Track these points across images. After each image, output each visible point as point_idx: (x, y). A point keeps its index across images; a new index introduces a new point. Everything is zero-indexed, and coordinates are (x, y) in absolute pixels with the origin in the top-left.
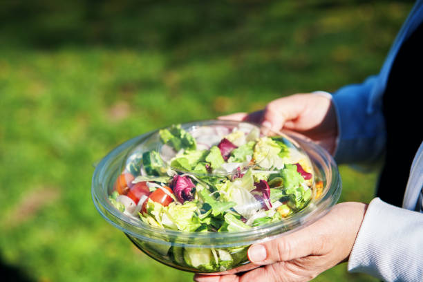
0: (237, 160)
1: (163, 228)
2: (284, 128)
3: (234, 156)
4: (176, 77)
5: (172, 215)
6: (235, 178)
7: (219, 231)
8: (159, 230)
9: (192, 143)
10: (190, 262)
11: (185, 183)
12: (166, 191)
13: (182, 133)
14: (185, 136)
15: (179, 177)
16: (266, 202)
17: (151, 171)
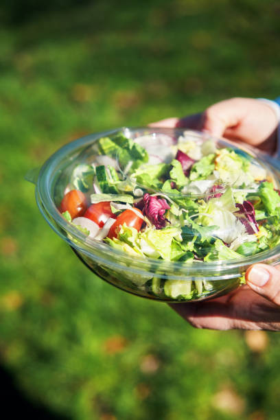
0: (200, 176)
1: (144, 256)
2: (225, 136)
3: (195, 171)
4: (28, 60)
5: (153, 242)
6: (210, 197)
7: (206, 259)
8: (138, 258)
9: (143, 155)
10: (170, 292)
11: (159, 204)
12: (139, 214)
13: (131, 143)
14: (134, 147)
15: (151, 197)
16: (253, 225)
17: (107, 189)
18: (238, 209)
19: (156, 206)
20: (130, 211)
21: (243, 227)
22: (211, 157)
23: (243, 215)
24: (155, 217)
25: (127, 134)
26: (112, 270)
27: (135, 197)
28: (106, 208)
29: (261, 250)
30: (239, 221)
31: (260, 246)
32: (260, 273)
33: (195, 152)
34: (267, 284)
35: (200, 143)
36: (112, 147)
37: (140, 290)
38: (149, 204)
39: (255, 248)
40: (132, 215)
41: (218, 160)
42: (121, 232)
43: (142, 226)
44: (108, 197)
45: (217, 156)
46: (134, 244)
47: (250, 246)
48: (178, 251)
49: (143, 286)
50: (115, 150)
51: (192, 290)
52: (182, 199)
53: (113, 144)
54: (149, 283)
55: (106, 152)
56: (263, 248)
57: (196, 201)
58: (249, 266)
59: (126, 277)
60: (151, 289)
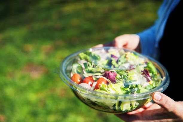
0: (122, 63)
3: (120, 61)
5: (115, 88)
6: (130, 70)
7: (135, 93)
9: (98, 57)
10: (122, 108)
11: (112, 74)
12: (105, 78)
13: (93, 54)
14: (94, 55)
15: (109, 72)
16: (149, 78)
17: (89, 72)
18: (142, 73)
19: (112, 75)
20: (102, 78)
21: (145, 79)
22: (124, 55)
23: (144, 75)
24: (112, 79)
25: (91, 50)
26: (98, 102)
27: (102, 73)
28: (91, 78)
29: (154, 88)
30: (144, 77)
31: (153, 86)
32: (158, 96)
33: (117, 55)
34: (161, 100)
35: (117, 51)
36: (85, 56)
37: (111, 109)
38: (109, 74)
39: (151, 87)
40: (103, 80)
41: (127, 56)
42: (101, 86)
43: (107, 83)
44: (90, 75)
45: (126, 55)
46: (107, 90)
47: (150, 87)
48: (124, 91)
49: (111, 107)
50: (86, 57)
51: (130, 106)
52: (120, 71)
53: (85, 55)
54: (115, 105)
55: (83, 58)
56: (155, 87)
57: (125, 72)
58: (153, 93)
59: (105, 104)
60: (115, 108)
